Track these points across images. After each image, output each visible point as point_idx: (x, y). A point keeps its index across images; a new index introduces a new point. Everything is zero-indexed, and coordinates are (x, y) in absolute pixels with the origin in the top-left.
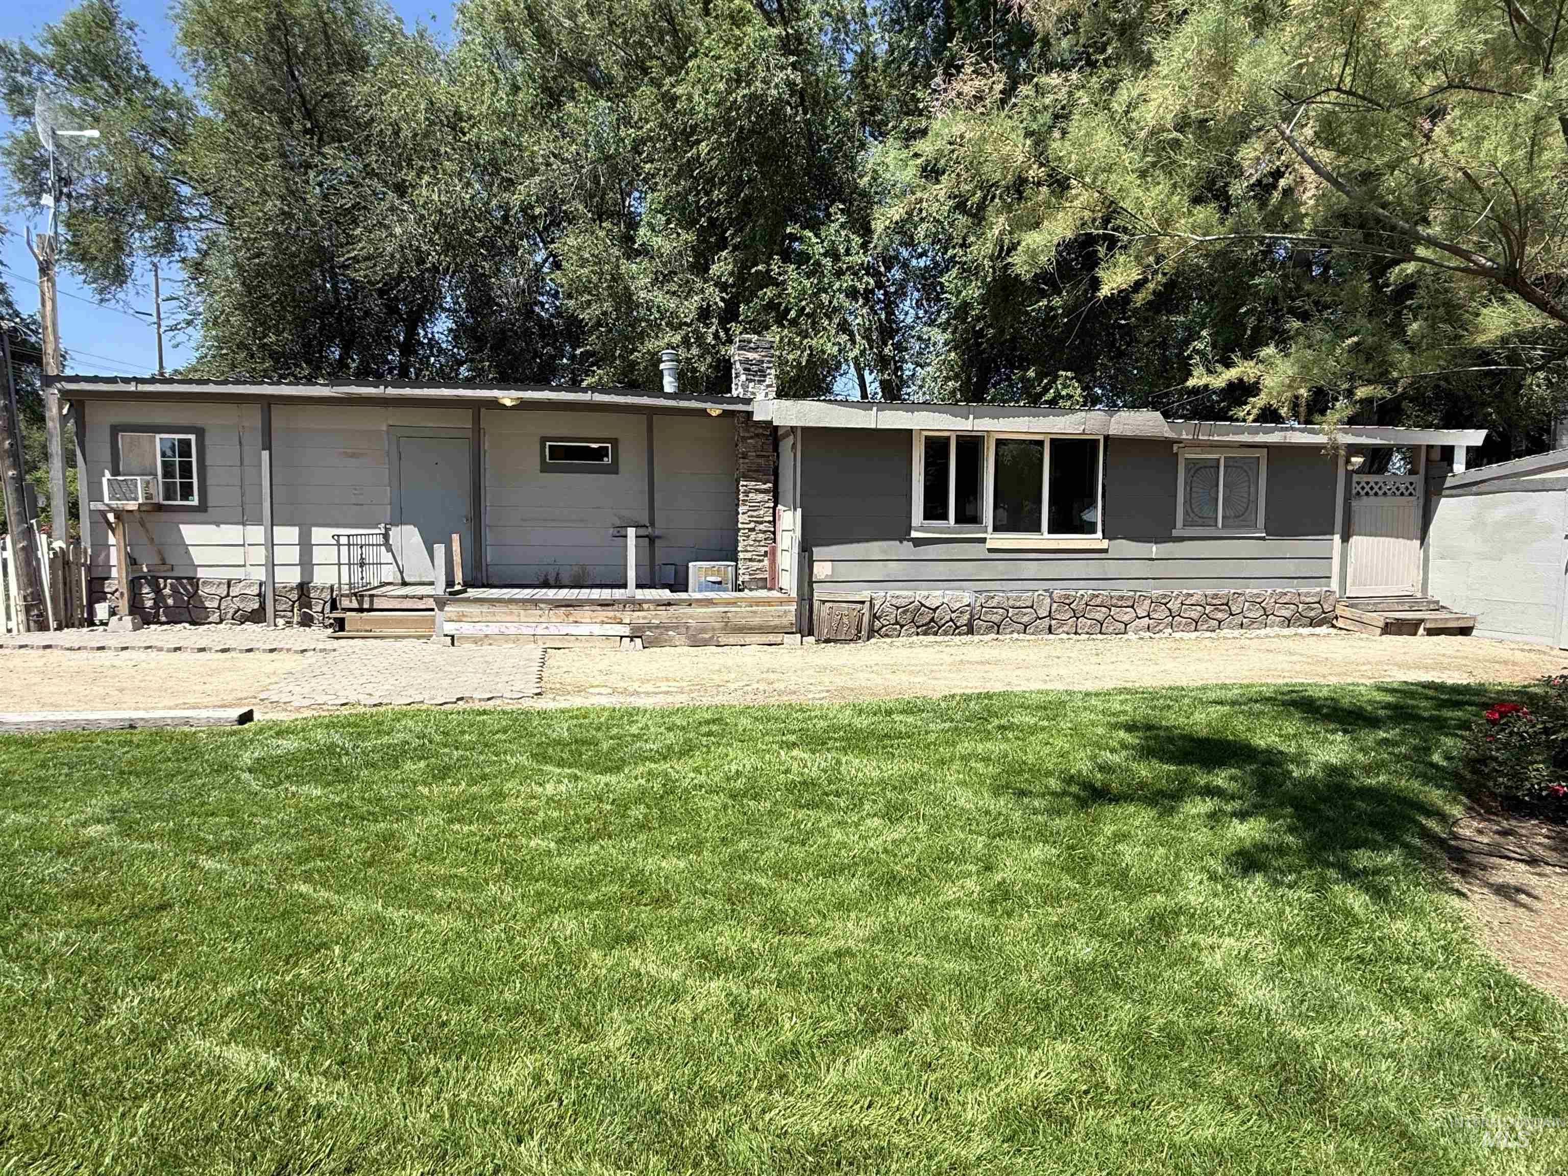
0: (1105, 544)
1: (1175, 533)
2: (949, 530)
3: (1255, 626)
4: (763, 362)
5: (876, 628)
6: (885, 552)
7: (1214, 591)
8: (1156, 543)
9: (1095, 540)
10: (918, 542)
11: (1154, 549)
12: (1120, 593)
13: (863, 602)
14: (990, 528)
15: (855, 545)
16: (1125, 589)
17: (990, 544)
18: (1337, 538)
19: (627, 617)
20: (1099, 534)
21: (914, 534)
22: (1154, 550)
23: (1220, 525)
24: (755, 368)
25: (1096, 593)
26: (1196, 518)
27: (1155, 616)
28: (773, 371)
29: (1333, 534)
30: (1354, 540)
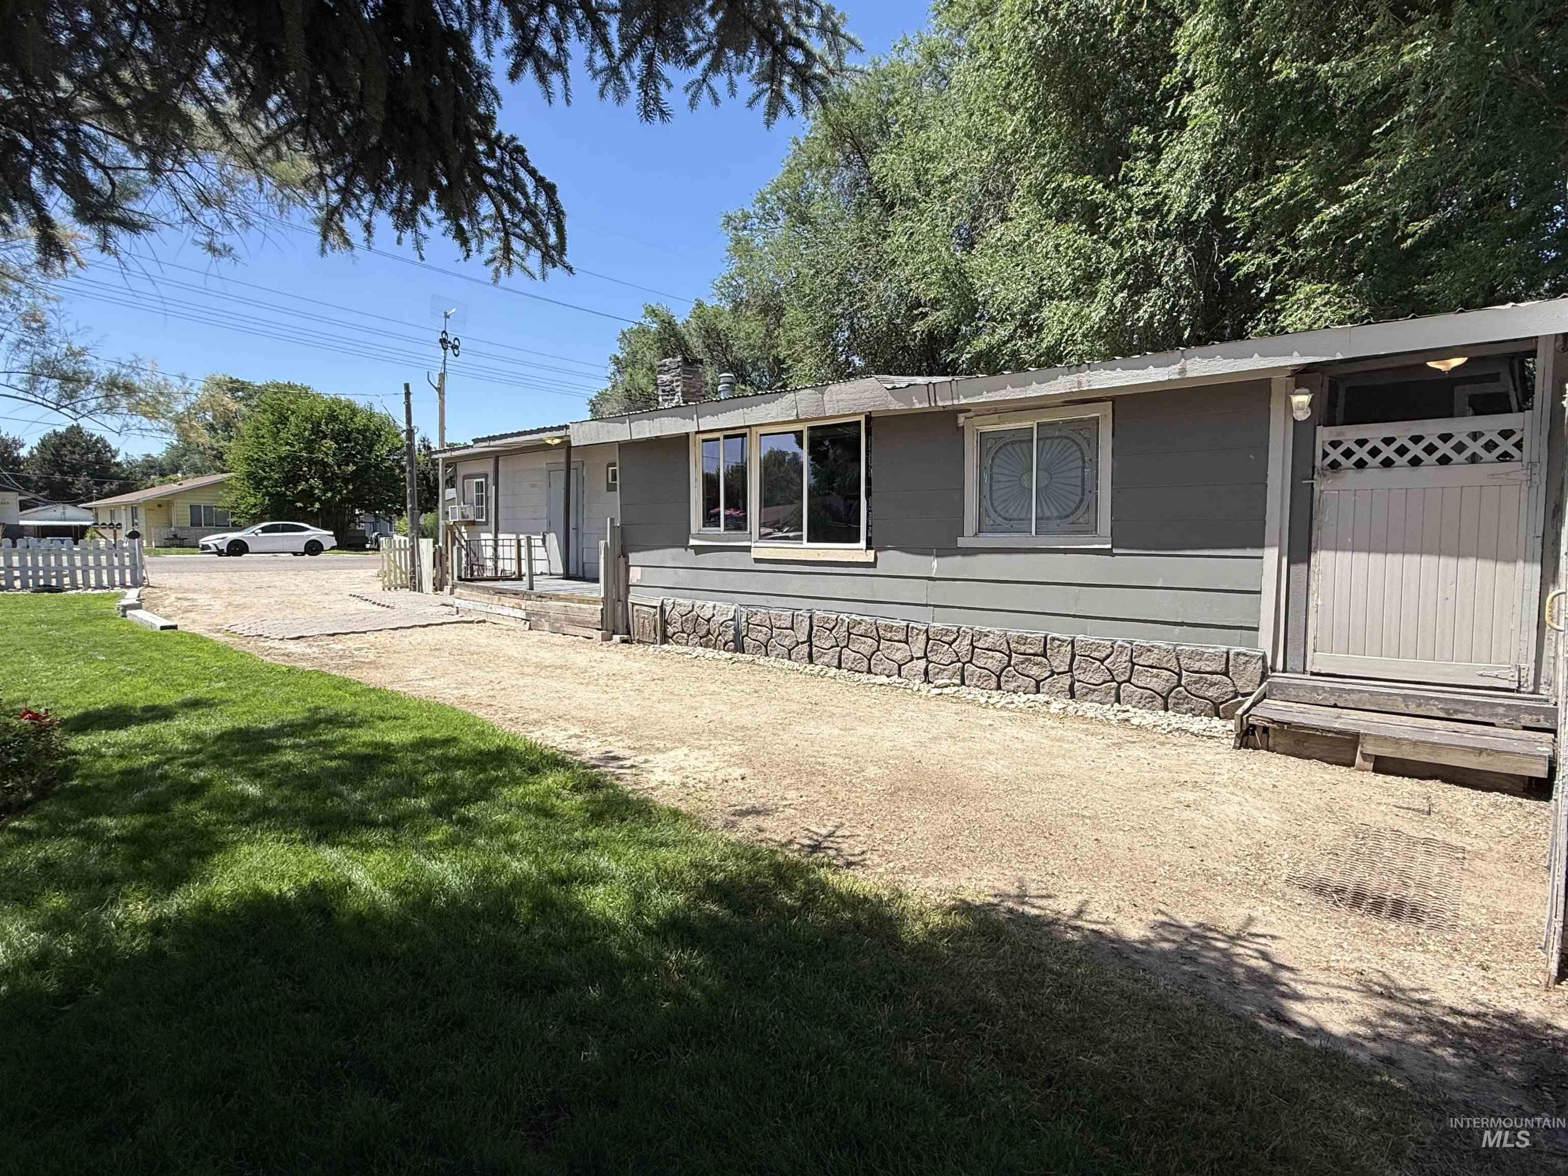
0: (870, 556)
1: (962, 542)
2: (718, 537)
3: (1095, 696)
4: (672, 382)
5: (669, 634)
6: (674, 559)
7: (1023, 632)
8: (937, 556)
9: (857, 551)
10: (699, 550)
11: (935, 563)
12: (888, 622)
13: (655, 607)
14: (755, 535)
15: (655, 552)
16: (898, 618)
17: (755, 554)
18: (1271, 555)
19: (524, 604)
20: (863, 544)
21: (692, 542)
22: (934, 565)
23: (1034, 533)
24: (668, 388)
25: (858, 618)
26: (999, 520)
27: (934, 659)
28: (679, 389)
29: (1261, 545)
30: (1322, 559)
